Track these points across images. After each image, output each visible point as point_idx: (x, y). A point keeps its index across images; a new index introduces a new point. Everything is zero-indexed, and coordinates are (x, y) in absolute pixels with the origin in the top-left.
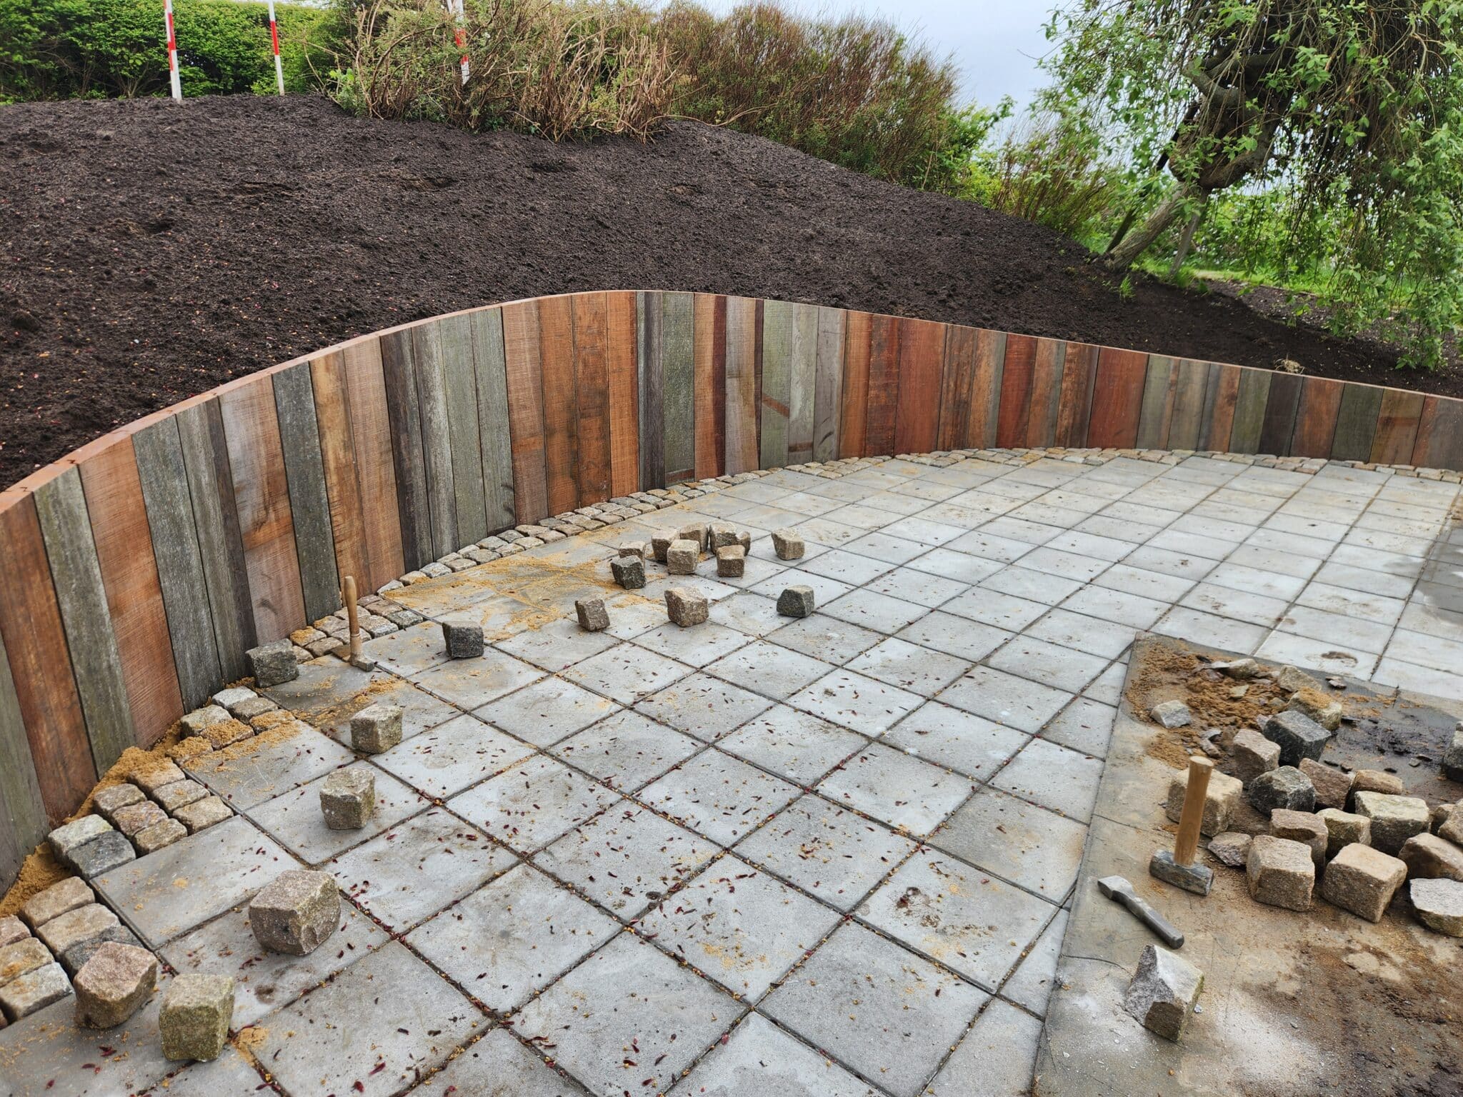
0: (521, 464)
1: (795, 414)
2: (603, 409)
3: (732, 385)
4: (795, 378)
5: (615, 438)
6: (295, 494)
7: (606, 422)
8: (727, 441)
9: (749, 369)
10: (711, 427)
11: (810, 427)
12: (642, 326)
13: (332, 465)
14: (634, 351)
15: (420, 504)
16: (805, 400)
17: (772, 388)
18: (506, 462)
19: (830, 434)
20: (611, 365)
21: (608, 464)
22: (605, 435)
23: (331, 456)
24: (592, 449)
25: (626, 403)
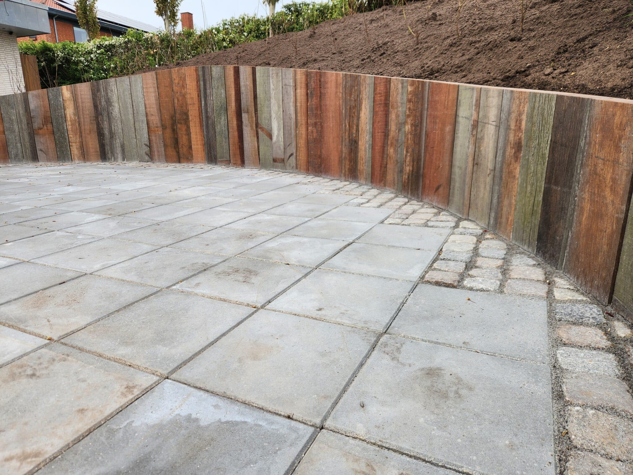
0: (153, 138)
1: (274, 138)
2: (186, 121)
3: (245, 116)
4: (273, 115)
5: (193, 136)
6: (54, 124)
7: (188, 128)
8: (245, 149)
9: (252, 109)
10: (237, 139)
11: (282, 148)
12: (202, 83)
13: (69, 119)
14: (199, 95)
15: (107, 141)
16: (279, 130)
17: (263, 122)
18: (146, 135)
19: (292, 155)
20: (189, 101)
21: (190, 147)
22: (189, 134)
23: (68, 116)
24: (183, 140)
25: (197, 120)
